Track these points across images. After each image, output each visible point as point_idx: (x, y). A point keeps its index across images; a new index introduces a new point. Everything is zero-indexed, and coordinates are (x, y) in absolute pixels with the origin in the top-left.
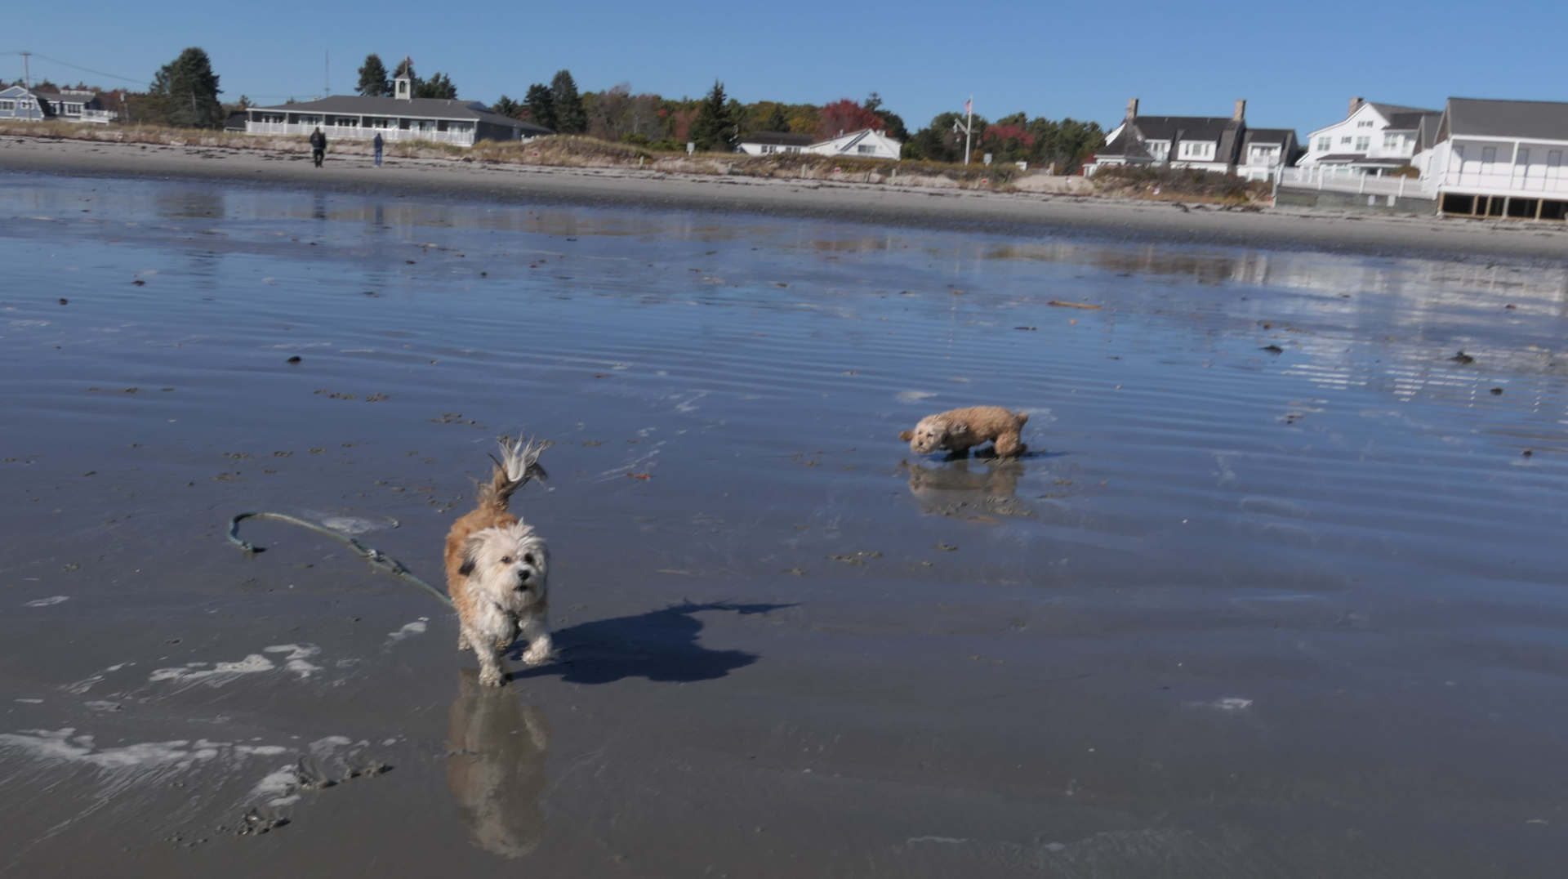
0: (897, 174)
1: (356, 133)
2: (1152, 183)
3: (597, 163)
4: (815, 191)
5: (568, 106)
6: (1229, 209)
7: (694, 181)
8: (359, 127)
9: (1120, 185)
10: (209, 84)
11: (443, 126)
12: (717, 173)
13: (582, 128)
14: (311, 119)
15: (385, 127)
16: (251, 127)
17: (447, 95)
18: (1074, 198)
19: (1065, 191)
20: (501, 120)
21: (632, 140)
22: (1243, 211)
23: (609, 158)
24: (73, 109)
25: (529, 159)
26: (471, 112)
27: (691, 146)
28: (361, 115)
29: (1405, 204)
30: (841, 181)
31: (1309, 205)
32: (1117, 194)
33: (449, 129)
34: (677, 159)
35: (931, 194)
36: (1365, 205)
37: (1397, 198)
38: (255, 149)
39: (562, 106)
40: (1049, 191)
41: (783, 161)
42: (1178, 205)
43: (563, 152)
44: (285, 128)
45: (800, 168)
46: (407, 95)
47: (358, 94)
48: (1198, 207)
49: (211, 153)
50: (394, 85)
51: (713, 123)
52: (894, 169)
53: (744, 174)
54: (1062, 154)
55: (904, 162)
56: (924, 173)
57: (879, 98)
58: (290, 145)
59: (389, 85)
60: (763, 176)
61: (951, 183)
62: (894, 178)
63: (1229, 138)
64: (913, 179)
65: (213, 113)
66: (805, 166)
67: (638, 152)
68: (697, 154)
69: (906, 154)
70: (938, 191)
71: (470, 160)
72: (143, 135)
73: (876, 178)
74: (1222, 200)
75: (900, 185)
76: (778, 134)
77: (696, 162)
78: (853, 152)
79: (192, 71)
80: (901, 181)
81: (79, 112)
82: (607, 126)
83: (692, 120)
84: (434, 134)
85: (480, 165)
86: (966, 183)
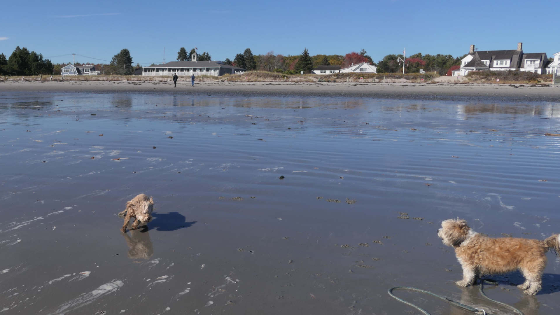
0: (386, 78)
2: (494, 77)
3: (268, 80)
5: (249, 61)
6: (535, 86)
7: (307, 85)
8: (179, 71)
9: (480, 79)
10: (129, 60)
11: (208, 70)
12: (313, 82)
13: (254, 68)
14: (163, 70)
15: (188, 71)
16: (143, 73)
17: (208, 59)
18: (463, 85)
19: (457, 82)
20: (227, 66)
22: (542, 86)
23: (272, 78)
25: (244, 80)
26: (217, 64)
27: (302, 72)
28: (180, 68)
30: (363, 82)
32: (480, 82)
33: (210, 71)
34: (297, 77)
38: (149, 81)
39: (247, 61)
40: (451, 82)
41: (338, 76)
42: (511, 85)
43: (255, 76)
44: (154, 74)
45: (346, 78)
46: (195, 60)
47: (178, 61)
49: (136, 83)
50: (190, 57)
51: (304, 64)
52: (383, 77)
53: (325, 82)
54: (438, 67)
55: (381, 74)
56: (395, 78)
57: (365, 51)
58: (160, 79)
59: (188, 57)
60: (332, 82)
61: (408, 81)
62: (384, 80)
63: (516, 58)
64: (392, 80)
65: (130, 70)
66: (348, 77)
67: (282, 75)
68: (304, 75)
69: (378, 71)
70: (404, 84)
71: (223, 81)
72: (112, 78)
73: (377, 80)
74: (528, 83)
75: (387, 82)
76: (326, 66)
77: (305, 78)
78: (358, 71)
79: (124, 56)
80: (387, 81)
81: (88, 72)
82: (265, 67)
83: (296, 63)
84: (205, 72)
85: (227, 83)
86: (414, 80)
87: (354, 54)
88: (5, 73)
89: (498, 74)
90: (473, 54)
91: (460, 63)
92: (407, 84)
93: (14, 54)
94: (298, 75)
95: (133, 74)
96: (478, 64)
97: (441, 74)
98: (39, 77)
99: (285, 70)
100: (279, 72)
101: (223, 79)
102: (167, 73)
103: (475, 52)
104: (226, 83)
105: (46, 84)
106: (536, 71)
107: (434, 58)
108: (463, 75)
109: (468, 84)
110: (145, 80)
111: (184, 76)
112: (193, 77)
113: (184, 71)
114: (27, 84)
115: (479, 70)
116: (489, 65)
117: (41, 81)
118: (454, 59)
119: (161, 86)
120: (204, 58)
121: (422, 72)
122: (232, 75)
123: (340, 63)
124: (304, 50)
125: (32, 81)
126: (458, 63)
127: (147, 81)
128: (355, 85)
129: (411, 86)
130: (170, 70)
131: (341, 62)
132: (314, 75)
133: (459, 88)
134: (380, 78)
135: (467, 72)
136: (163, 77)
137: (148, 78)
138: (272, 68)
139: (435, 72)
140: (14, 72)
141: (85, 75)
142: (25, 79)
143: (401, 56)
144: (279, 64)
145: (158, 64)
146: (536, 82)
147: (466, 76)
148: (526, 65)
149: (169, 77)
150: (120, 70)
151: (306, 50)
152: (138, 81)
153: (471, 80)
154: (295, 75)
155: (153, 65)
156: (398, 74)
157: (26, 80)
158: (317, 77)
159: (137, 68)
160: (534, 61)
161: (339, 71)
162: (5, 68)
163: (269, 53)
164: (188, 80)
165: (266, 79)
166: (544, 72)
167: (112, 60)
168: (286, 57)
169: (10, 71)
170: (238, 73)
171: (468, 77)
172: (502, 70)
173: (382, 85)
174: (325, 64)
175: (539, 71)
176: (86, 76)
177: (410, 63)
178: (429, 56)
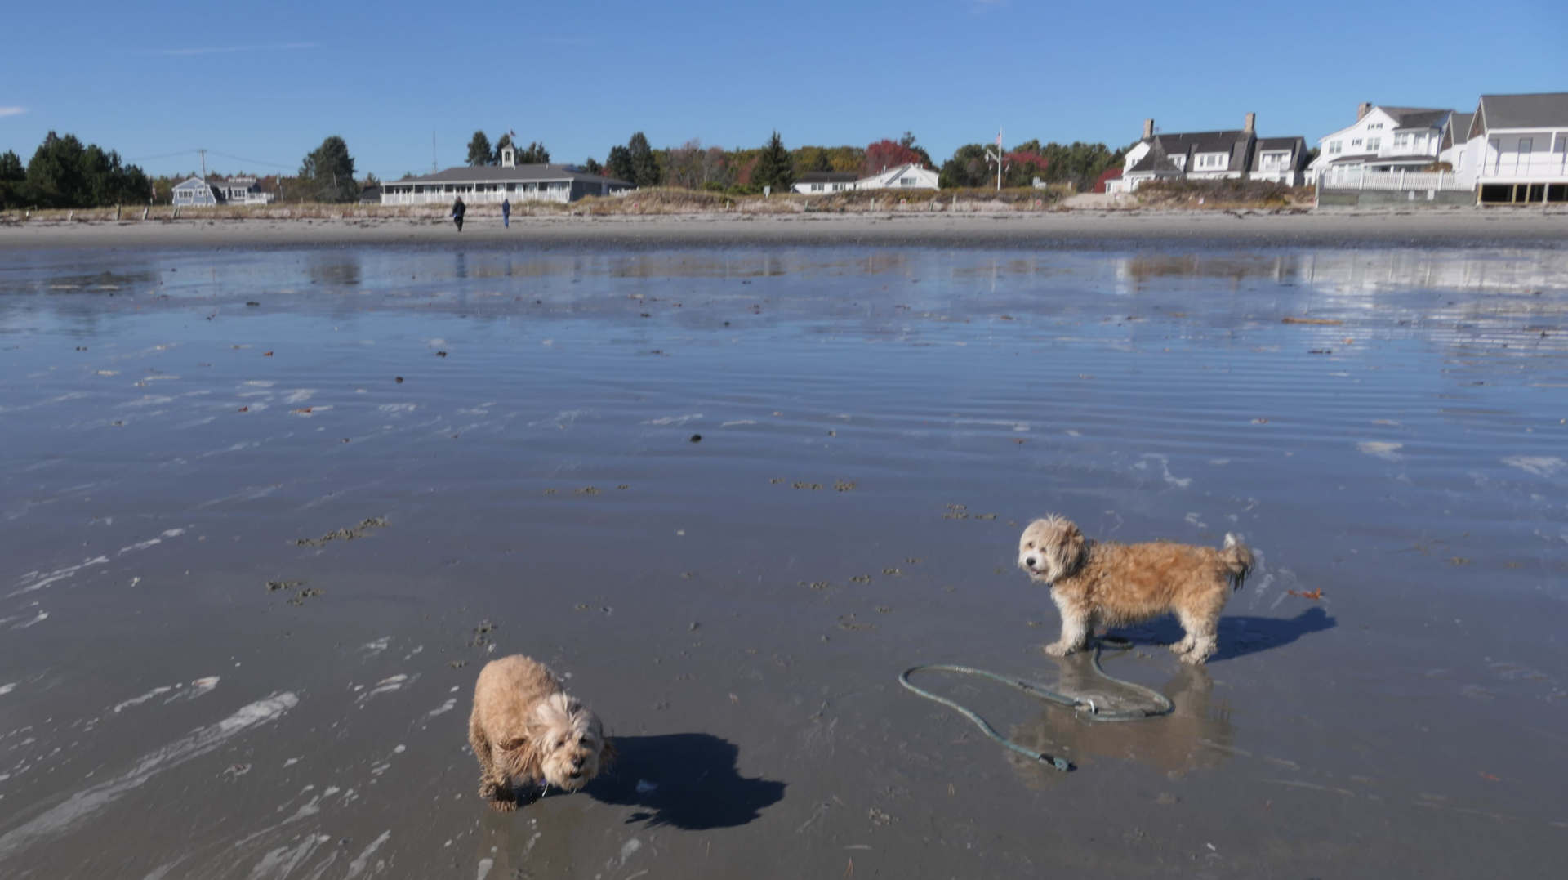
0: (958, 200)
1: (471, 197)
2: (1193, 193)
3: (688, 210)
4: (890, 222)
5: (643, 163)
6: (1277, 212)
7: (780, 220)
8: (473, 192)
9: (1163, 197)
10: (346, 165)
11: (542, 187)
12: (792, 212)
13: (656, 180)
14: (433, 188)
15: (495, 190)
16: (384, 197)
17: (543, 160)
18: (1127, 213)
19: (1115, 207)
20: (590, 178)
21: (711, 188)
22: (1292, 213)
23: (697, 205)
24: (239, 194)
25: (629, 210)
26: (565, 173)
27: (767, 190)
28: (476, 182)
29: (1444, 197)
30: (907, 211)
31: (1351, 204)
32: (1161, 205)
33: (547, 189)
34: (756, 202)
35: (995, 218)
36: (1406, 200)
37: (1436, 192)
38: (399, 217)
39: (637, 163)
40: (1100, 208)
41: (851, 197)
42: (1227, 212)
43: (657, 201)
44: (410, 198)
45: (869, 202)
46: (511, 163)
47: (468, 165)
48: (1248, 213)
49: (366, 223)
50: (499, 155)
51: (773, 168)
52: (952, 197)
53: (819, 211)
54: (1075, 173)
55: (947, 190)
56: (979, 199)
57: (912, 136)
58: (426, 212)
59: (493, 155)
60: (836, 212)
61: (1006, 206)
62: (955, 205)
63: (1241, 148)
64: (971, 205)
65: (351, 189)
66: (873, 200)
67: (721, 198)
68: (773, 195)
69: (943, 183)
70: (999, 214)
71: (580, 214)
72: (306, 211)
73: (938, 206)
74: (1263, 204)
75: (961, 211)
76: (824, 174)
77: (774, 203)
78: (897, 184)
79: (332, 156)
80: (961, 208)
81: (244, 195)
82: (681, 177)
83: (753, 166)
84: (536, 194)
85: (590, 218)
86: (1021, 205)
87: (886, 143)
88: (23, 203)
89: (1201, 187)
90: (1150, 140)
91: (1123, 164)
92: (1005, 214)
93: (43, 154)
94: (758, 195)
95: (358, 200)
96: (1159, 165)
97: (1081, 189)
98: (114, 212)
99: (729, 185)
100: (713, 189)
101: (580, 209)
102: (443, 197)
103: (1154, 137)
104: (587, 218)
105: (133, 230)
106: (1283, 180)
107: (1067, 152)
108: (1129, 190)
109: (1137, 211)
110: (387, 214)
111: (485, 202)
112: (506, 207)
113: (486, 190)
114: (83, 230)
115: (1161, 178)
116: (1186, 166)
117: (120, 222)
118: (1109, 154)
119: (428, 229)
120: (533, 158)
121: (1038, 184)
122: (603, 199)
123: (855, 165)
124: (772, 134)
125: (97, 222)
126: (1118, 163)
127: (392, 216)
128: (890, 218)
129: (1013, 218)
130: (449, 188)
131: (859, 164)
132: (796, 195)
133: (1117, 221)
134: (945, 200)
135: (1136, 183)
136: (432, 206)
137: (396, 211)
138: (696, 180)
139: (1070, 184)
140: (45, 200)
141: (235, 204)
142: (77, 217)
143: (994, 148)
144: (715, 170)
145: (420, 174)
146: (1281, 203)
147: (1134, 193)
148: (1262, 166)
149: (446, 206)
150: (326, 190)
151: (777, 136)
152: (370, 216)
153: (1144, 201)
154: (752, 196)
155: (408, 177)
156: (986, 190)
157: (80, 220)
158: (801, 199)
159: (369, 184)
160: (1280, 155)
161: (855, 186)
162: (21, 189)
163: (688, 144)
164: (494, 212)
165: (683, 206)
166: (1299, 180)
167: (302, 165)
168: (731, 154)
169: (34, 196)
170: (618, 194)
171: (1139, 195)
172: (1211, 177)
173: (948, 216)
174: (822, 169)
175: (1290, 180)
176: (237, 206)
177: (1013, 163)
178: (1055, 146)
